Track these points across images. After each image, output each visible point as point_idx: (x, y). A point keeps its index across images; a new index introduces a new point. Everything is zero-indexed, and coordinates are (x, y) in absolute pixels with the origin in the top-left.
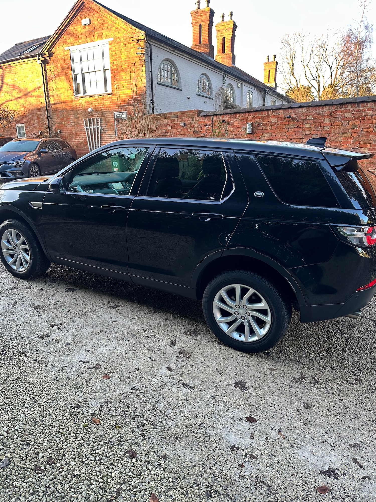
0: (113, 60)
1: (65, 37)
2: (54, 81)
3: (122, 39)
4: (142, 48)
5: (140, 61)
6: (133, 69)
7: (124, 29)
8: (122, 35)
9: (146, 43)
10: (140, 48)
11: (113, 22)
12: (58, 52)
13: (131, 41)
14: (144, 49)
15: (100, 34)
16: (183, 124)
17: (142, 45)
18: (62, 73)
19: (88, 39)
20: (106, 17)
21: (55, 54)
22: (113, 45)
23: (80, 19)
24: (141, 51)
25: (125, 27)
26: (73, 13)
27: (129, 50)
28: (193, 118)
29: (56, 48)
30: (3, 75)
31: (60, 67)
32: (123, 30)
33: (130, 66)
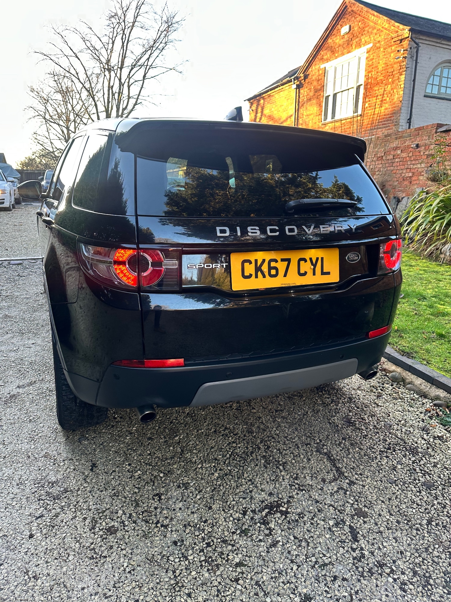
0: (369, 72)
1: (322, 53)
2: (305, 107)
3: (382, 43)
4: (404, 51)
5: (399, 68)
6: (390, 80)
7: (386, 29)
8: (383, 37)
9: (411, 43)
10: (403, 50)
11: (375, 23)
12: (314, 72)
13: (393, 43)
14: (407, 51)
15: (359, 42)
16: (415, 146)
17: (405, 46)
18: (314, 97)
19: (345, 51)
20: (368, 19)
21: (310, 75)
22: (371, 53)
23: (340, 28)
24: (403, 54)
25: (387, 26)
26: (334, 23)
27: (388, 56)
28: (429, 137)
29: (312, 68)
30: (264, 106)
31: (312, 90)
32: (385, 31)
33: (387, 77)
